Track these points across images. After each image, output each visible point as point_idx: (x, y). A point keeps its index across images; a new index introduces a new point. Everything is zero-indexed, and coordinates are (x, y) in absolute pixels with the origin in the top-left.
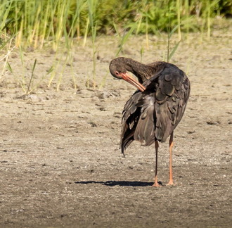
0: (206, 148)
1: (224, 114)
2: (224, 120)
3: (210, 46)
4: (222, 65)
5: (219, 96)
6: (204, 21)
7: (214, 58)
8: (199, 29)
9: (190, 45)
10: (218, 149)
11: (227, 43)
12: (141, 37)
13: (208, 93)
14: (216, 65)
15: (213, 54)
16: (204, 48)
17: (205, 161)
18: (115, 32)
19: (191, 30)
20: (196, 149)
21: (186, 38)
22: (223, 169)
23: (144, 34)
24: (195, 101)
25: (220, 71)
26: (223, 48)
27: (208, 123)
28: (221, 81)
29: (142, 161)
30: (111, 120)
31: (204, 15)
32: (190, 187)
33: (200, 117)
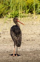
0: (26, 46)
1: (31, 38)
2: (31, 40)
3: (27, 21)
4: (30, 26)
5: (29, 34)
6: (26, 15)
7: (28, 24)
8: (25, 17)
9: (22, 21)
10: (29, 47)
11: (31, 20)
12: (10, 19)
13: (27, 33)
14: (29, 26)
15: (28, 23)
16: (26, 22)
17: (26, 50)
18: (4, 17)
19: (22, 17)
20: (24, 47)
21: (21, 19)
22: (30, 52)
23: (11, 18)
24: (24, 35)
25: (30, 27)
26: (31, 21)
27: (27, 40)
28: (30, 30)
29: (10, 50)
30: (3, 40)
31: (26, 13)
32: (22, 57)
33: (25, 39)
